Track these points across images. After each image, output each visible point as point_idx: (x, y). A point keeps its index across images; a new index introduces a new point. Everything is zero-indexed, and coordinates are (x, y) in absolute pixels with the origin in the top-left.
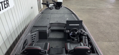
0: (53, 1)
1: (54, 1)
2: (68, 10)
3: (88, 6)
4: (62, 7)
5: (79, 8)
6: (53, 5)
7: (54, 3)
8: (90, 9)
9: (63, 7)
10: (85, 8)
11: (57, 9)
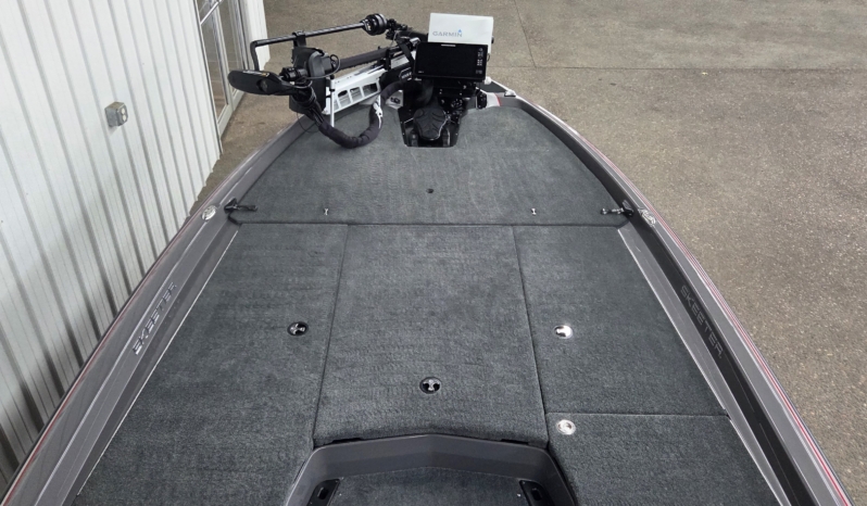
0: (376, 29)
1: (392, 25)
2: (568, 163)
3: (757, 32)
4: (482, 102)
5: (660, 60)
6: (372, 75)
7: (383, 58)
8: (782, 73)
9: (492, 100)
10: (732, 60)
11: (424, 142)
